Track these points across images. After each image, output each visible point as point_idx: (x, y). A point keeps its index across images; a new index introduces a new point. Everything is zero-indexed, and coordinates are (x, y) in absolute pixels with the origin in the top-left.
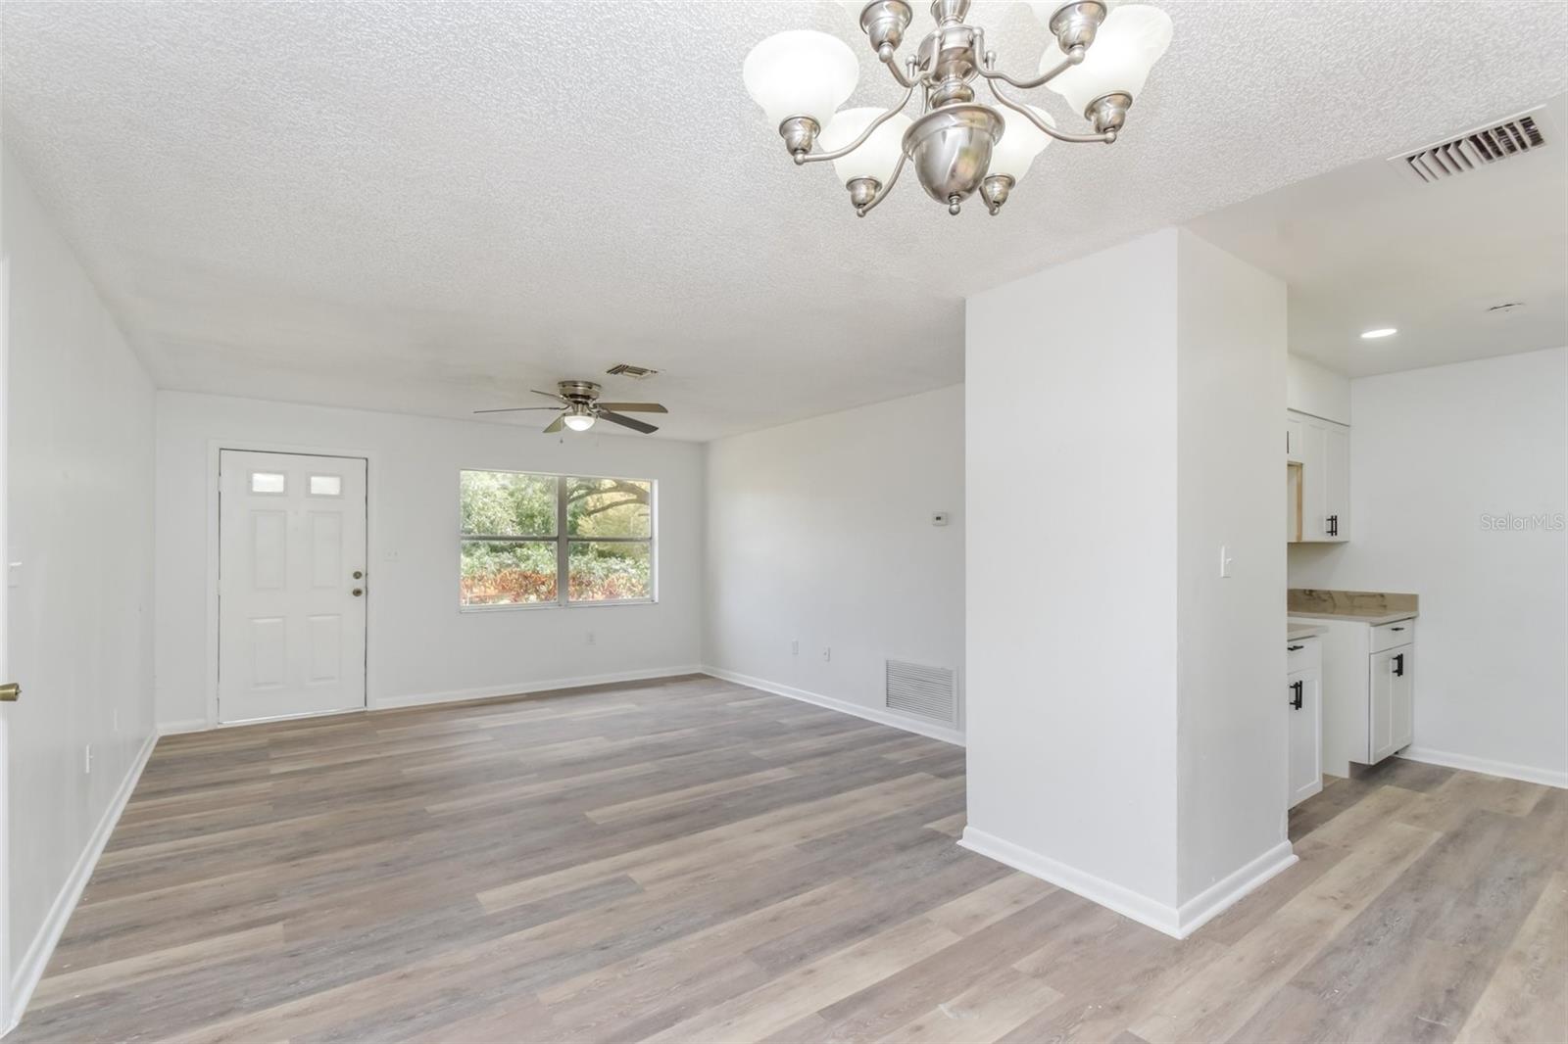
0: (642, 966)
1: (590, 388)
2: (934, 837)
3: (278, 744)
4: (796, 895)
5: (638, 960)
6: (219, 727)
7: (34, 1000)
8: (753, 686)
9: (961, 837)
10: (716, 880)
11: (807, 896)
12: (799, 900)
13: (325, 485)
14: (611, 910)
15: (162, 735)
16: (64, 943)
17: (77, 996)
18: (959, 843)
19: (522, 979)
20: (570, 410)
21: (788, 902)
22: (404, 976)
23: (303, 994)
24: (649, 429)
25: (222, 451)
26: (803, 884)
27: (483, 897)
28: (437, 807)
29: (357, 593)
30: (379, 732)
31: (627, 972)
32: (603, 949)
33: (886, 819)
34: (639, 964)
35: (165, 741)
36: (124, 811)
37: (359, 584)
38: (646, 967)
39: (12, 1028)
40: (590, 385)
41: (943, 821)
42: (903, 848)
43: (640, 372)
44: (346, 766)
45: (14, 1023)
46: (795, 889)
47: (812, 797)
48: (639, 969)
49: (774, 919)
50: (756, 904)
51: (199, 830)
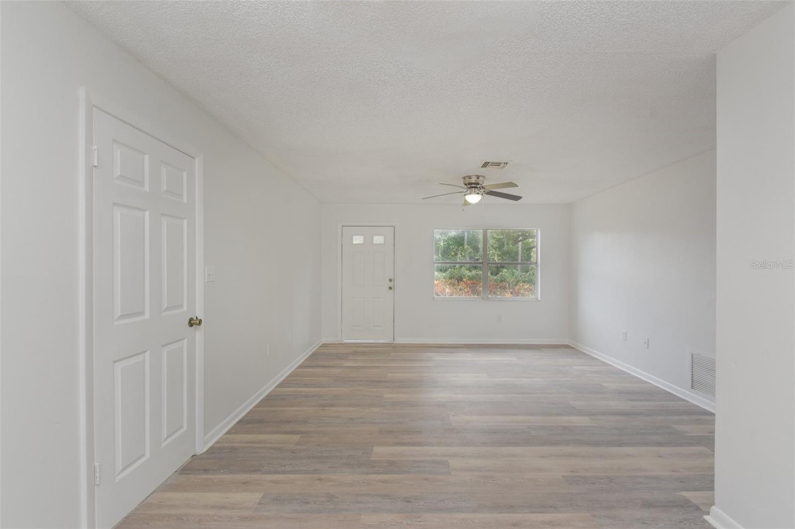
0: (420, 522)
1: (478, 178)
2: (686, 505)
3: (355, 353)
4: (542, 512)
5: (420, 517)
6: (342, 342)
7: (217, 442)
8: (598, 358)
9: (708, 513)
10: (495, 482)
11: (548, 517)
12: (540, 517)
13: (378, 240)
14: (426, 479)
15: (323, 342)
16: (240, 422)
17: (226, 445)
18: (706, 517)
19: (361, 502)
20: (469, 192)
21: (533, 515)
22: (320, 479)
23: (284, 472)
24: (516, 198)
25: (343, 227)
26: (551, 507)
27: (378, 449)
28: (389, 395)
29: (390, 288)
30: (392, 354)
31: (409, 522)
32: (408, 502)
33: (646, 477)
34: (419, 520)
35: (324, 346)
36: (293, 372)
37: (391, 284)
38: (421, 523)
39: (204, 451)
40: (478, 177)
41: (698, 493)
42: (648, 505)
43: (498, 164)
44: (370, 367)
45: (205, 450)
46: (543, 508)
47: (596, 444)
48: (418, 523)
49: (515, 525)
50: (511, 508)
51: (306, 385)
